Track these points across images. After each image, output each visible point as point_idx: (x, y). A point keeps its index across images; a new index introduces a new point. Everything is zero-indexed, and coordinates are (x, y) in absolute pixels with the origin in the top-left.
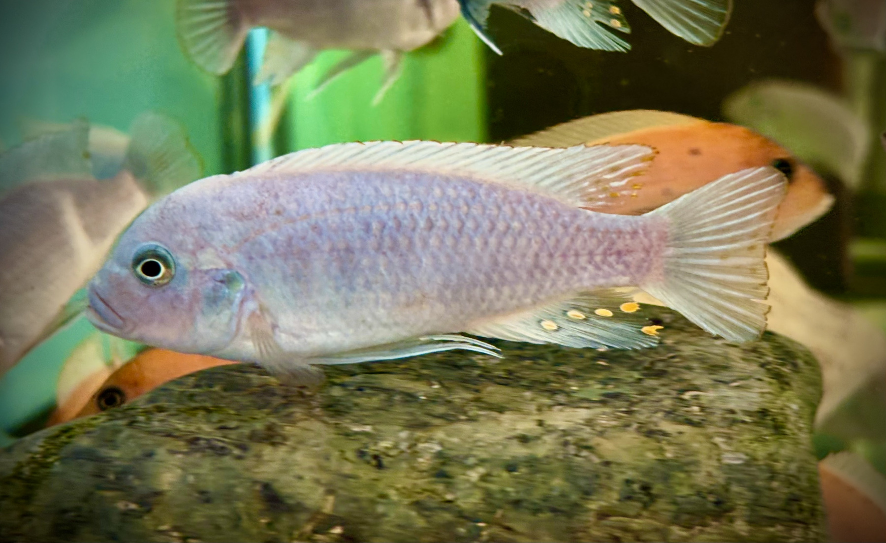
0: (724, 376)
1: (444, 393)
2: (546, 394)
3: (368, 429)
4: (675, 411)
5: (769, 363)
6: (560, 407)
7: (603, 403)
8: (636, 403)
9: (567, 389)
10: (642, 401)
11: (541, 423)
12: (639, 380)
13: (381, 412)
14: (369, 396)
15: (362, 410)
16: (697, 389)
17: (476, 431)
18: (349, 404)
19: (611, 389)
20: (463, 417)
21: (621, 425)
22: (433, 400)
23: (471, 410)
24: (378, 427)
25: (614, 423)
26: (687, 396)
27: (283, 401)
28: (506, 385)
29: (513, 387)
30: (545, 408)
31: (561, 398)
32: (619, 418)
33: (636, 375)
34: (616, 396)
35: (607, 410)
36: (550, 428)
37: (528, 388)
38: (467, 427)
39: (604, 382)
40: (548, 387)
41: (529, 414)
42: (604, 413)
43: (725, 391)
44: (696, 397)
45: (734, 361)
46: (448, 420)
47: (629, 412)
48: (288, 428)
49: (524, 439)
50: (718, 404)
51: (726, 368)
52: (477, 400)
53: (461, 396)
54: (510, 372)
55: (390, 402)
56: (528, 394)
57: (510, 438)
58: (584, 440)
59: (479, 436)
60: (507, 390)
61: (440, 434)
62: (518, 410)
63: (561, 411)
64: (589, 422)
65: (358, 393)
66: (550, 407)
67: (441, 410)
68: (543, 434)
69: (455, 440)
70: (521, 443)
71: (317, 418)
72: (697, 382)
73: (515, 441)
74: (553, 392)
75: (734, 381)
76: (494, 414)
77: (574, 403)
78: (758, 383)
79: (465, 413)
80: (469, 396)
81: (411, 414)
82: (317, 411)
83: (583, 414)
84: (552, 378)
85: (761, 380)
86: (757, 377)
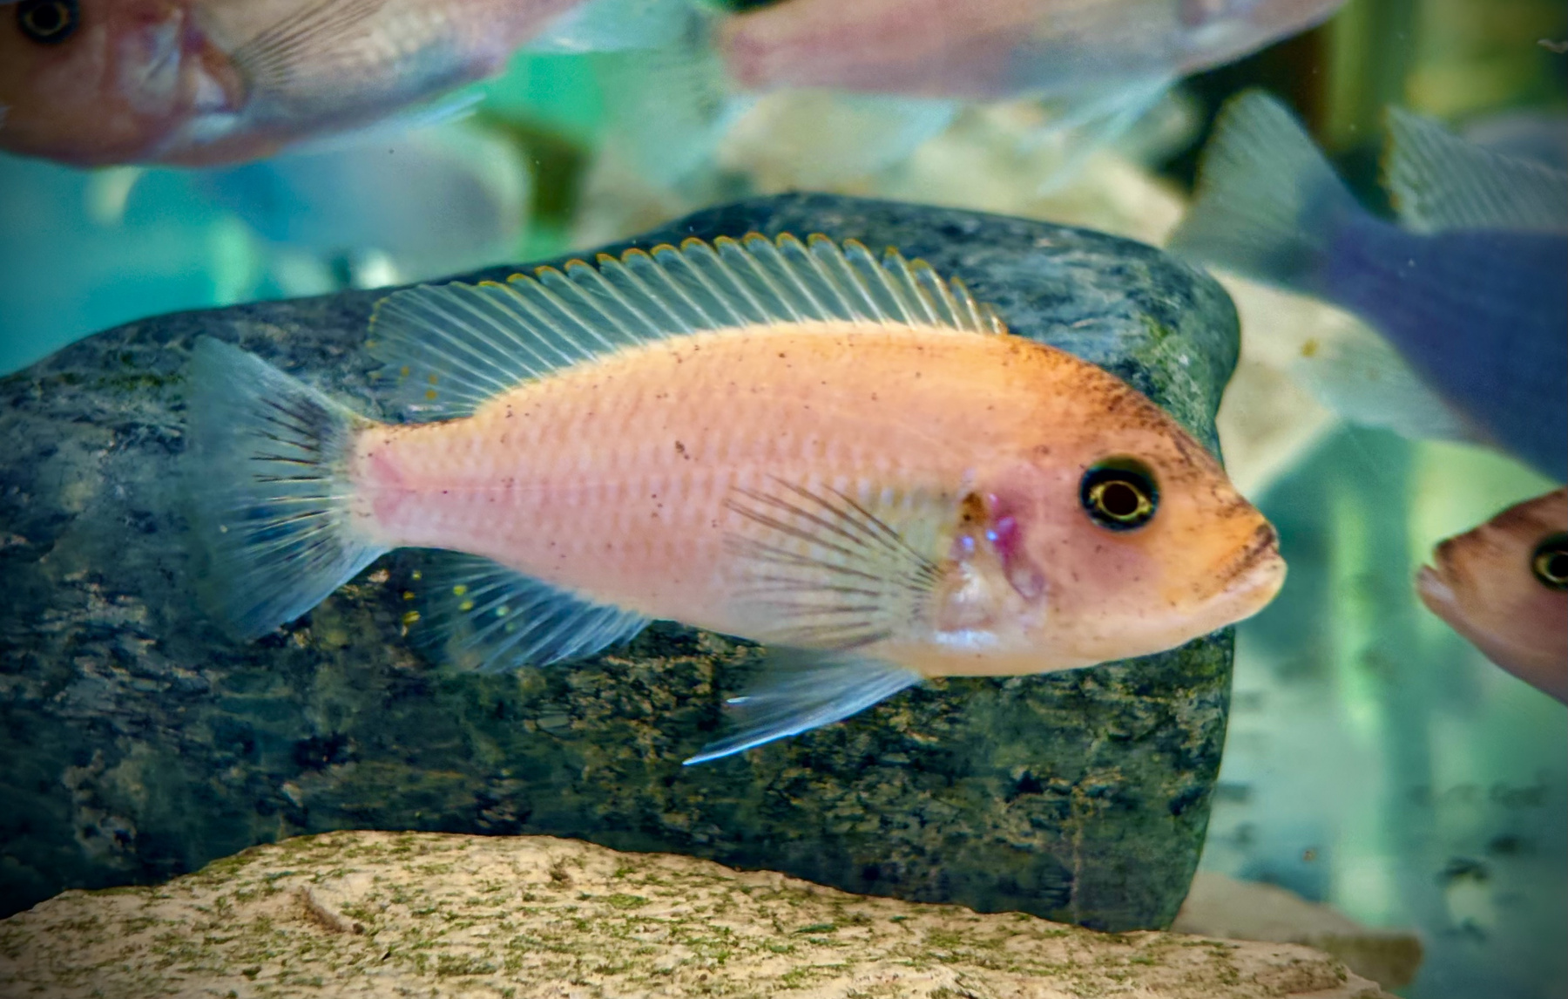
0: (1065, 311)
45: (1083, 288)
51: (1067, 299)
75: (1078, 319)
78: (1123, 321)
85: (1127, 317)
86: (1121, 311)
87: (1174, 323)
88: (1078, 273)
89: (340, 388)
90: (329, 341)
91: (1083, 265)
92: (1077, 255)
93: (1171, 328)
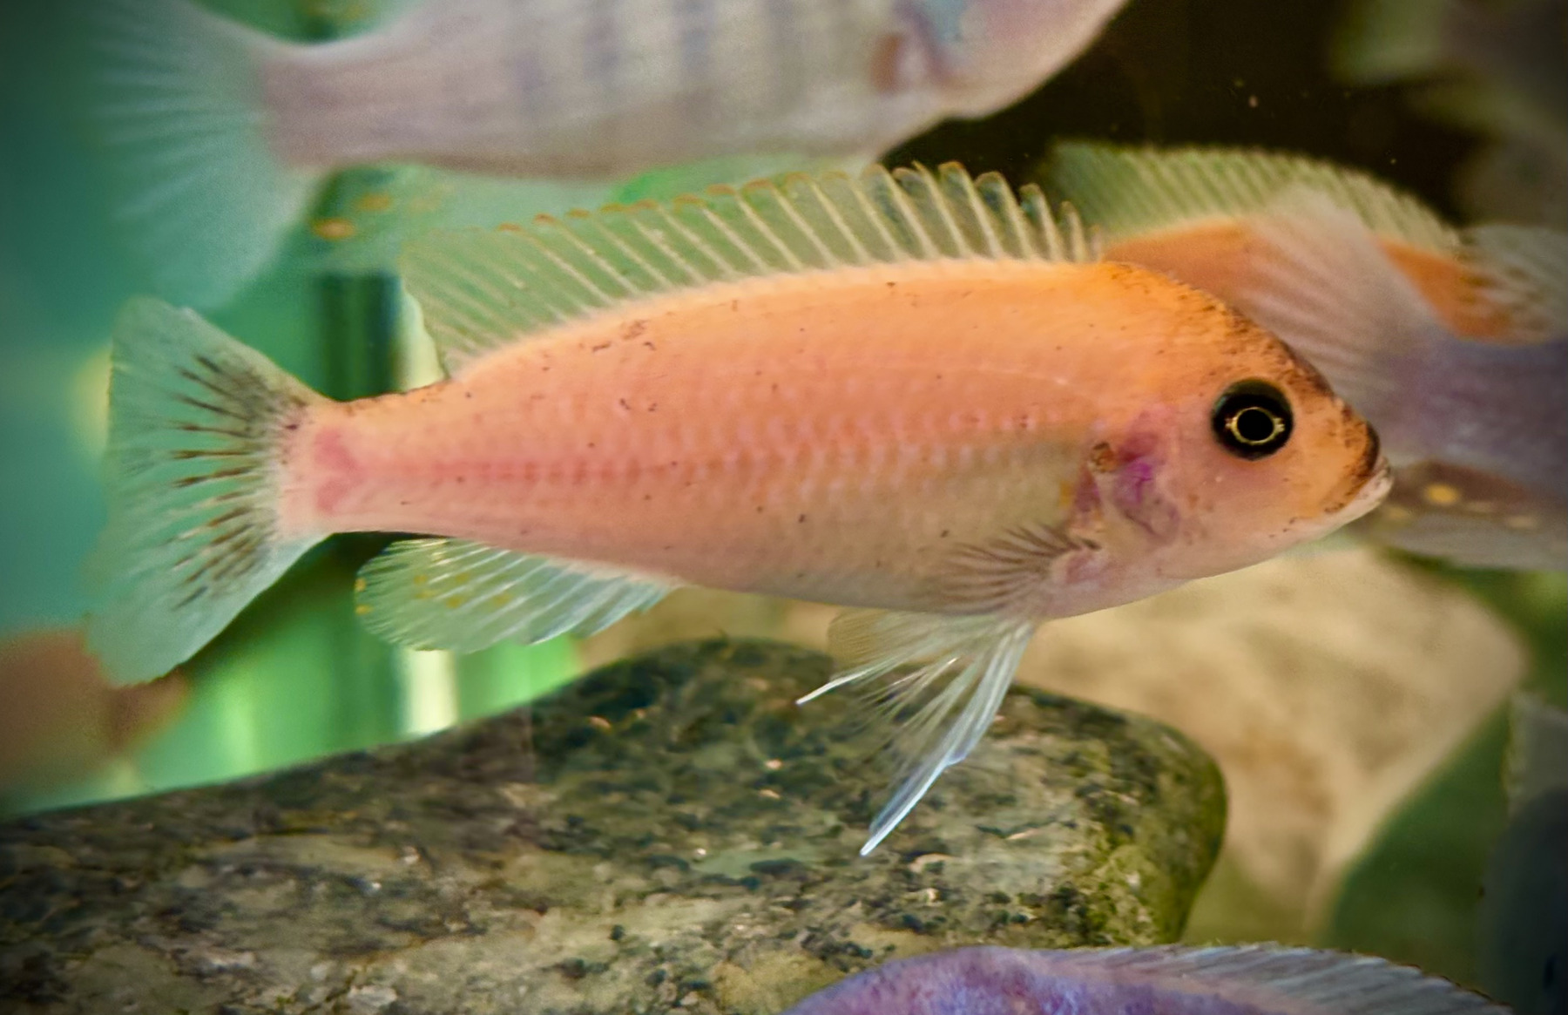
0: (1002, 818)
1: (423, 875)
2: (639, 868)
3: (246, 960)
4: (887, 899)
5: (1096, 787)
6: (661, 896)
7: (750, 885)
8: (815, 884)
9: (683, 856)
10: (827, 879)
11: (616, 934)
12: (835, 831)
13: (281, 923)
14: (262, 886)
15: (239, 918)
16: (942, 849)
17: (478, 957)
18: (215, 907)
19: (777, 852)
20: (454, 927)
21: (773, 935)
22: (395, 891)
23: (476, 907)
24: (266, 956)
25: (760, 930)
26: (918, 866)
27: (74, 903)
28: (561, 849)
29: (576, 853)
30: (631, 900)
31: (668, 876)
32: (774, 918)
33: (831, 820)
34: (778, 870)
35: (755, 901)
36: (634, 945)
37: (606, 855)
38: (457, 949)
39: (766, 838)
40: (646, 852)
41: (597, 913)
42: (746, 908)
43: (996, 853)
44: (937, 869)
45: (1027, 785)
46: (422, 934)
47: (797, 906)
48: (72, 964)
49: (575, 972)
50: (976, 883)
51: (1007, 801)
52: (494, 885)
53: (458, 878)
54: (573, 821)
55: (303, 899)
56: (602, 870)
57: (545, 970)
58: (693, 970)
59: (482, 966)
60: (561, 862)
61: (400, 966)
62: (578, 905)
63: (662, 904)
64: (713, 931)
65: (239, 879)
66: (642, 896)
67: (410, 911)
68: (615, 959)
69: (430, 977)
70: (566, 980)
71: (140, 939)
72: (945, 835)
73: (556, 976)
74: (654, 863)
75: (1016, 830)
76: (525, 916)
77: (690, 889)
78: (1065, 833)
79: (462, 916)
80: (475, 877)
81: (345, 924)
82: (143, 923)
83: (704, 910)
84: (659, 831)
85: (1071, 825)
86: (1067, 818)
87: (1128, 830)
88: (1023, 764)
89: (128, 937)
90: (122, 870)
91: (1031, 752)
92: (1027, 739)
93: (1123, 837)
